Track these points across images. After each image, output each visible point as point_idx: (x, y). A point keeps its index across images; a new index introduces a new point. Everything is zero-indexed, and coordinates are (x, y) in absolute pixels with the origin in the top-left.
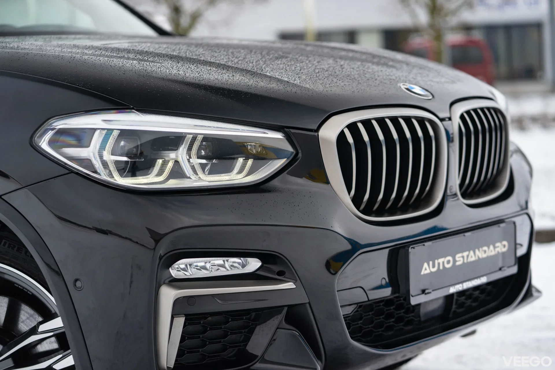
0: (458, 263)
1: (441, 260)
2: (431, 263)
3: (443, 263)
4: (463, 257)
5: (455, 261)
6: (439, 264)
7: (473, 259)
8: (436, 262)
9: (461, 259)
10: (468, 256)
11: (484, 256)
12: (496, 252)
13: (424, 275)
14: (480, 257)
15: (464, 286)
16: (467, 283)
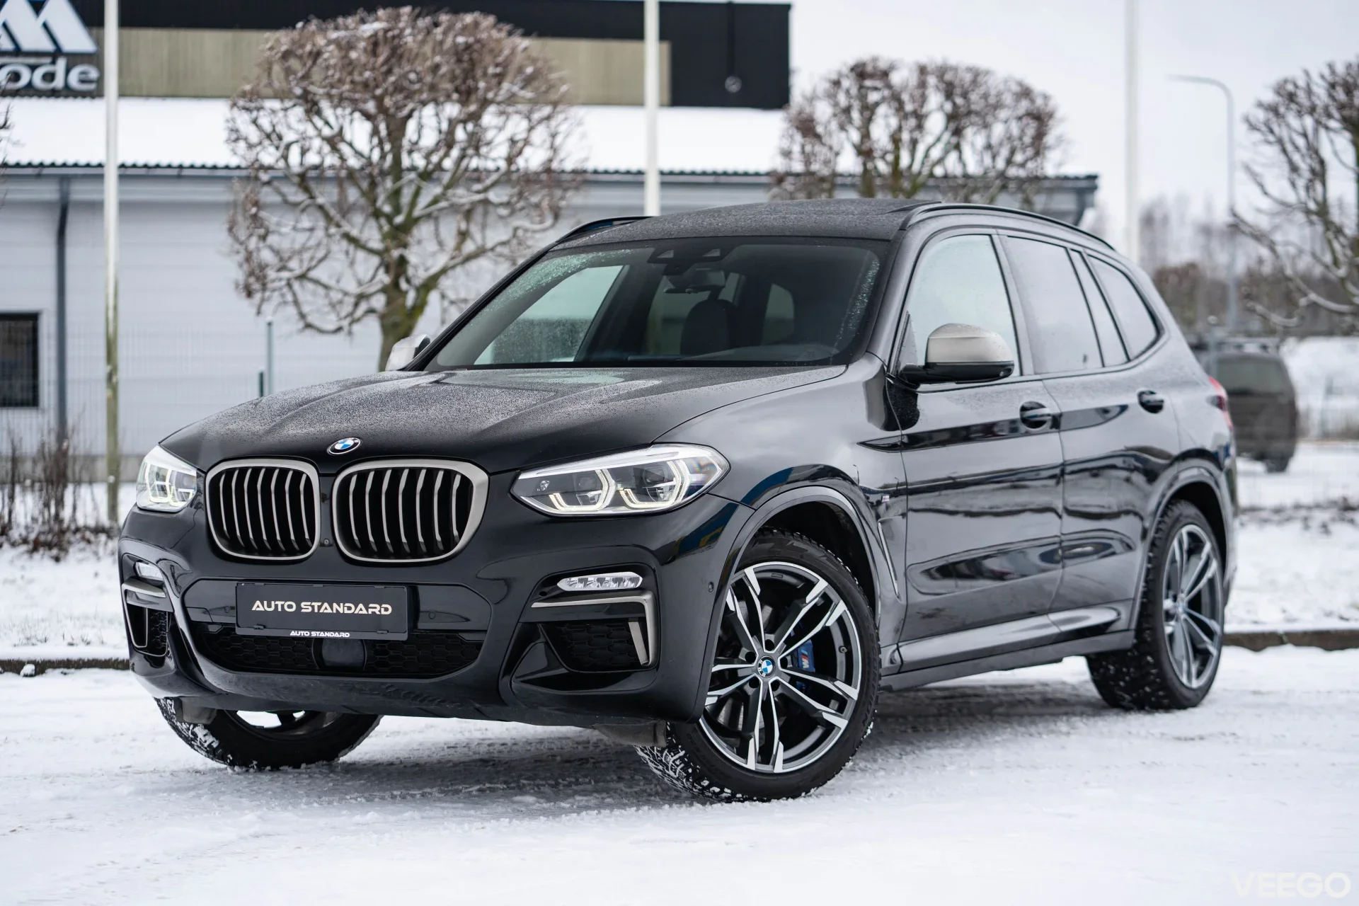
0: (303, 611)
1: (279, 603)
2: (265, 603)
3: (283, 606)
4: (313, 607)
5: (299, 608)
6: (276, 606)
7: (329, 611)
8: (273, 602)
9: (310, 608)
10: (320, 607)
11: (347, 611)
12: (370, 613)
13: (255, 611)
14: (341, 611)
15: (314, 634)
16: (318, 633)
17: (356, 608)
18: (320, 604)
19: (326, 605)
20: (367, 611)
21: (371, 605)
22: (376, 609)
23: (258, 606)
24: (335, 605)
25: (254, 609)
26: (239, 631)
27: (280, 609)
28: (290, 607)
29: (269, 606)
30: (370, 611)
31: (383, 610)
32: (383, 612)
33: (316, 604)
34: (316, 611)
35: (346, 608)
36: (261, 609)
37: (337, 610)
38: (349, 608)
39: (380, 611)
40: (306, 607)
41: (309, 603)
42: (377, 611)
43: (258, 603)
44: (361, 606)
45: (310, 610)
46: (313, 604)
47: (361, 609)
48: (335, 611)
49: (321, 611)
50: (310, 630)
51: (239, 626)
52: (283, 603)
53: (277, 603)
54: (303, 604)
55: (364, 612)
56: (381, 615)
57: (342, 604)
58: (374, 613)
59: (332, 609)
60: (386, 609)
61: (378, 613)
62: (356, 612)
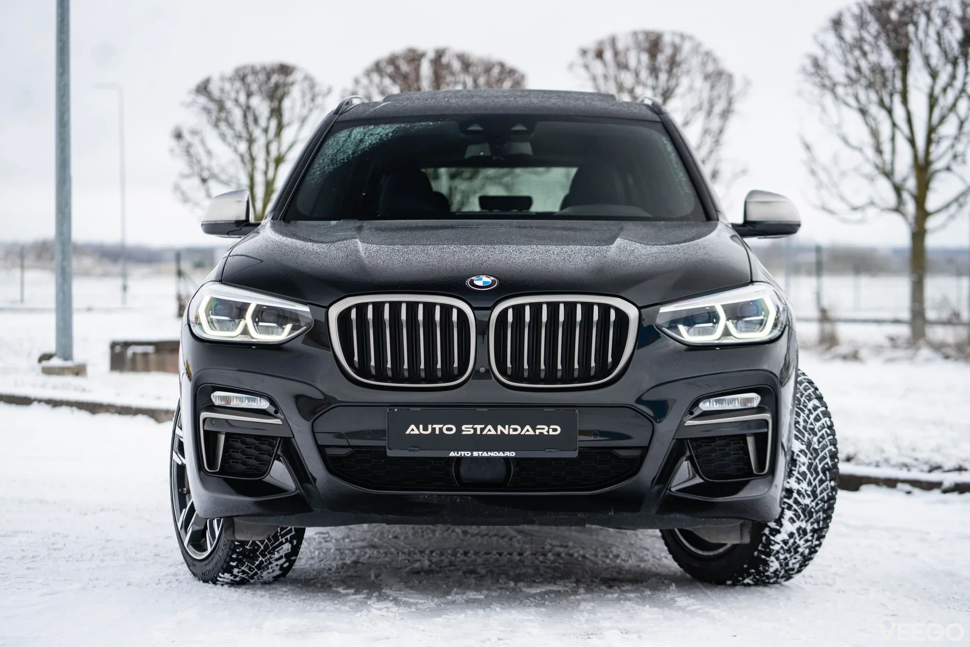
0: (464, 433)
1: (437, 427)
2: (421, 426)
3: (441, 429)
4: (475, 430)
5: (459, 430)
6: (434, 429)
7: (493, 432)
8: (430, 426)
10: (482, 430)
11: (513, 433)
13: (409, 434)
14: (506, 432)
15: (475, 454)
16: (480, 453)
17: (522, 430)
18: (482, 426)
19: (490, 427)
20: (535, 432)
21: (538, 427)
22: (543, 429)
23: (412, 430)
24: (500, 428)
25: (408, 432)
26: (390, 453)
27: (437, 432)
28: (449, 429)
29: (425, 429)
30: (538, 432)
31: (551, 430)
32: (551, 433)
33: (478, 427)
34: (479, 432)
35: (511, 430)
36: (416, 432)
37: (501, 431)
38: (515, 430)
39: (548, 432)
40: (467, 429)
41: (471, 426)
42: (545, 432)
43: (413, 426)
44: (528, 427)
45: (472, 431)
46: (475, 426)
47: (528, 430)
48: (499, 433)
49: (484, 433)
50: (472, 450)
51: (390, 449)
52: (441, 426)
53: (434, 426)
54: (463, 427)
55: (531, 432)
56: (549, 436)
57: (507, 427)
58: (541, 434)
59: (496, 431)
60: (555, 430)
61: (546, 433)
62: (523, 433)
